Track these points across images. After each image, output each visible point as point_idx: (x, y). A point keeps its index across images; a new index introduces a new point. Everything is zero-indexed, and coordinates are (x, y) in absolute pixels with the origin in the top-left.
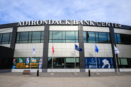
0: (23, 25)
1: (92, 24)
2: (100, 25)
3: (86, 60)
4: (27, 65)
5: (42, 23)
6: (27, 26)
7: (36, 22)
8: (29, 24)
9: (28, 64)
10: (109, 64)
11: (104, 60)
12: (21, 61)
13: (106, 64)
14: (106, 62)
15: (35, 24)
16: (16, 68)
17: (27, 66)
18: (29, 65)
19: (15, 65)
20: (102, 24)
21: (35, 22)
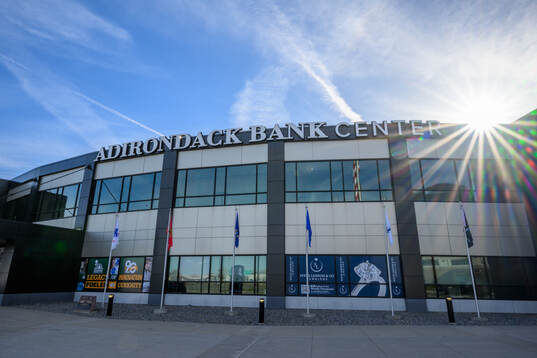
0: (110, 157)
1: (316, 134)
2: (348, 134)
3: (292, 264)
4: (113, 281)
5: (158, 148)
6: (118, 158)
7: (141, 147)
8: (124, 155)
9: (115, 277)
10: (382, 280)
11: (362, 265)
12: (99, 268)
13: (368, 281)
14: (367, 273)
15: (138, 152)
16: (85, 290)
17: (113, 285)
18: (118, 281)
19: (84, 281)
20: (358, 129)
21: (139, 144)
